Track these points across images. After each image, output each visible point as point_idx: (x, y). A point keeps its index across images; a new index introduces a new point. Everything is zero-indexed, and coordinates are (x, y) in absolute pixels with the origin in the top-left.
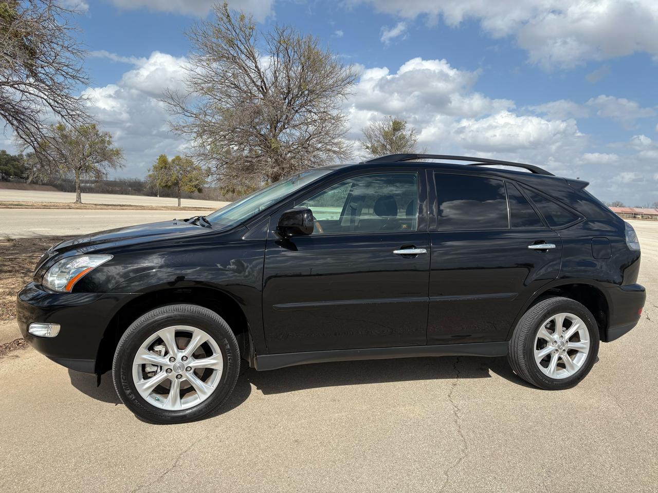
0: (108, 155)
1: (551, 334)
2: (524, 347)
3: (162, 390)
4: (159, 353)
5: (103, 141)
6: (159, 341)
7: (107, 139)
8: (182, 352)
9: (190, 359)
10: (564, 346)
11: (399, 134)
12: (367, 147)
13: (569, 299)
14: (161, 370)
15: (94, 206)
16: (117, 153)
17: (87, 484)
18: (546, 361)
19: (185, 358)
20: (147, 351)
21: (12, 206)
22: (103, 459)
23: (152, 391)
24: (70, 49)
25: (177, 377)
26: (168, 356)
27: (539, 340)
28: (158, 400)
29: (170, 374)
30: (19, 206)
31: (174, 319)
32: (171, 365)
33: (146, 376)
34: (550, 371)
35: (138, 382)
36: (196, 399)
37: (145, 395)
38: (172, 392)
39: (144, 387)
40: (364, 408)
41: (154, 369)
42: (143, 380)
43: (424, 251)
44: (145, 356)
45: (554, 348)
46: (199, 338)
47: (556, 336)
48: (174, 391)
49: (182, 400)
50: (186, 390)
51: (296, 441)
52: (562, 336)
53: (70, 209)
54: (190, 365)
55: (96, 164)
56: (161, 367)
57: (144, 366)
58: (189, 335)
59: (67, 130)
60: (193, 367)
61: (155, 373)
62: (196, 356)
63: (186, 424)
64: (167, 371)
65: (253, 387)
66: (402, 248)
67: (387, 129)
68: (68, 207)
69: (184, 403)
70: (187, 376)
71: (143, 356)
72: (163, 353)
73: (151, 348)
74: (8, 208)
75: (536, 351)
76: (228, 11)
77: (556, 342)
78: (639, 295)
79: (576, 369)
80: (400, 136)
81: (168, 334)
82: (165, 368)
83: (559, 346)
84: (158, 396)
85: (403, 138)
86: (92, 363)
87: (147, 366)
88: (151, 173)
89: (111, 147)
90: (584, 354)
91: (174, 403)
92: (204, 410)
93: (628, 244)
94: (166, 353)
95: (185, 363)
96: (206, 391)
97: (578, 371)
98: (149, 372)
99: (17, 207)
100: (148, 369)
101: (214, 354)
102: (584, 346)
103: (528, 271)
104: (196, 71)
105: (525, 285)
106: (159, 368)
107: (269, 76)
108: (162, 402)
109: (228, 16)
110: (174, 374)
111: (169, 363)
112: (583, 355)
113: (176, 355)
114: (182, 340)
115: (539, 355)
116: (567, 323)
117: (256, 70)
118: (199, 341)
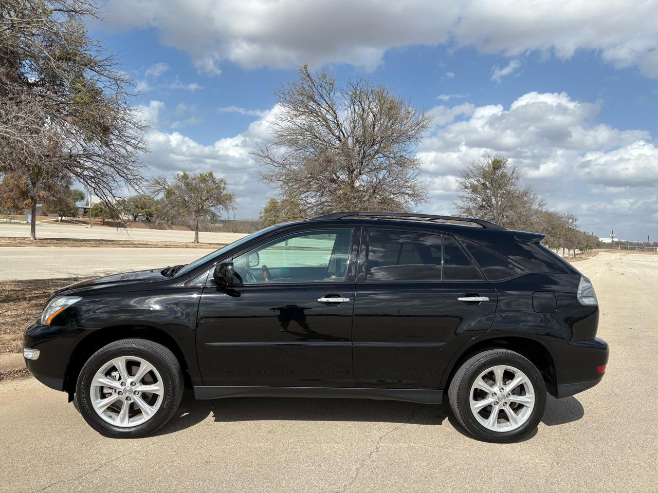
0: (223, 200)
1: (491, 386)
2: (458, 396)
3: (115, 408)
4: (114, 378)
5: (218, 188)
6: (114, 369)
7: (222, 186)
8: (132, 378)
9: (138, 384)
10: (505, 399)
11: (499, 172)
12: (467, 187)
13: (509, 351)
14: (115, 392)
15: (208, 246)
16: (230, 198)
18: (485, 412)
19: (134, 384)
20: (103, 376)
21: (140, 246)
22: (51, 459)
23: (107, 408)
25: (127, 399)
26: (121, 381)
27: (476, 390)
28: (111, 417)
29: (120, 396)
30: (146, 245)
31: (124, 351)
32: (122, 388)
33: (103, 396)
34: (491, 424)
35: (95, 400)
36: (141, 418)
37: (100, 412)
38: (122, 412)
39: (99, 406)
40: (292, 440)
41: (110, 391)
42: (100, 399)
43: (347, 300)
44: (101, 380)
45: (494, 400)
46: (145, 366)
47: (496, 389)
48: (125, 409)
49: (131, 419)
50: (134, 412)
52: (503, 389)
53: (187, 247)
54: (136, 390)
55: (211, 208)
56: (115, 390)
57: (102, 388)
58: (138, 364)
59: (190, 178)
60: (141, 391)
61: (111, 394)
62: (144, 382)
63: (130, 440)
64: (119, 393)
66: (326, 297)
67: (486, 169)
68: (185, 247)
69: (132, 422)
70: (134, 399)
71: (99, 379)
72: (117, 378)
73: (108, 373)
74: (136, 247)
75: (472, 401)
76: (308, 71)
77: (495, 394)
78: (600, 353)
79: (520, 424)
80: (501, 174)
81: (120, 362)
82: (117, 391)
83: (498, 398)
84: (113, 414)
85: (503, 176)
86: (61, 382)
87: (104, 388)
88: (262, 215)
89: (225, 192)
90: (530, 409)
91: (122, 420)
92: (146, 429)
93: (580, 300)
94: (120, 378)
95: (133, 387)
96: (149, 412)
97: (521, 426)
98: (107, 393)
99: (143, 246)
100: (105, 391)
101: (158, 382)
102: (529, 400)
103: (459, 321)
104: (281, 124)
105: (456, 334)
106: (114, 391)
107: (347, 126)
108: (114, 420)
109: (309, 75)
110: (125, 396)
111: (120, 387)
112: (527, 410)
113: (126, 380)
114: (134, 368)
115: (476, 406)
116: (509, 376)
117: (335, 121)
118: (145, 369)
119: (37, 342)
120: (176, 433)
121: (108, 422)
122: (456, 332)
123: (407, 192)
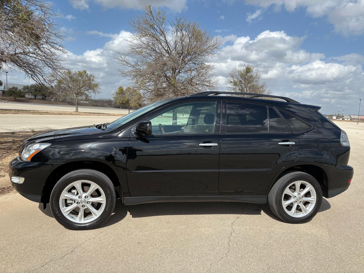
0: (92, 87)
1: (293, 192)
2: (276, 199)
3: (75, 212)
4: (74, 194)
5: (89, 80)
6: (74, 188)
7: (92, 79)
8: (85, 194)
9: (89, 197)
10: (300, 199)
11: (249, 74)
12: (231, 82)
13: (304, 173)
14: (75, 202)
15: (84, 114)
16: (96, 85)
17: (27, 257)
18: (289, 207)
19: (86, 197)
20: (67, 193)
21: (43, 113)
22: (39, 246)
23: (70, 213)
24: (57, 35)
25: (82, 206)
26: (78, 195)
27: (285, 195)
28: (73, 217)
29: (79, 205)
30: (47, 113)
31: (81, 177)
32: (79, 200)
33: (67, 205)
34: (292, 213)
35: (62, 208)
36: (92, 218)
37: (66, 215)
38: (80, 214)
39: (65, 211)
40: (183, 227)
41: (71, 202)
42: (65, 207)
43: (216, 144)
44: (66, 195)
45: (294, 200)
46: (93, 187)
47: (296, 194)
48: (81, 213)
49: (85, 218)
50: (87, 214)
51: (139, 243)
52: (299, 194)
53: (72, 115)
54: (89, 201)
55: (86, 92)
56: (75, 201)
57: (66, 200)
58: (89, 185)
59: (72, 73)
60: (91, 201)
61: (72, 204)
62: (92, 196)
63: (86, 231)
64: (77, 203)
65: (128, 213)
66: (204, 143)
67: (242, 72)
68: (71, 114)
69: (86, 220)
70: (87, 206)
71: (65, 195)
72: (76, 194)
73: (70, 191)
74: (41, 114)
75: (283, 201)
76: (151, 9)
77: (295, 196)
78: (349, 172)
79: (308, 213)
81: (78, 184)
82: (76, 202)
83: (297, 199)
84: (73, 216)
85: (251, 77)
86: (39, 197)
87: (67, 200)
88: (115, 96)
89: (93, 83)
90: (313, 204)
91: (80, 219)
92: (95, 224)
93: (341, 143)
94: (77, 194)
95: (86, 199)
96: (97, 214)
97: (308, 214)
98: (69, 203)
99: (45, 114)
100: (68, 202)
101: (102, 195)
102: (313, 200)
103: (279, 156)
104: (133, 42)
105: (277, 164)
106: (74, 201)
107: (172, 44)
108: (75, 219)
109: (151, 12)
110: (81, 204)
111: (78, 199)
112: (312, 205)
113: (82, 195)
114: (86, 188)
115: (285, 204)
116: (303, 187)
117: (165, 41)
118: (94, 188)
119: (20, 172)
120: (112, 226)
121: (71, 221)
122: (277, 163)
123: (206, 84)
